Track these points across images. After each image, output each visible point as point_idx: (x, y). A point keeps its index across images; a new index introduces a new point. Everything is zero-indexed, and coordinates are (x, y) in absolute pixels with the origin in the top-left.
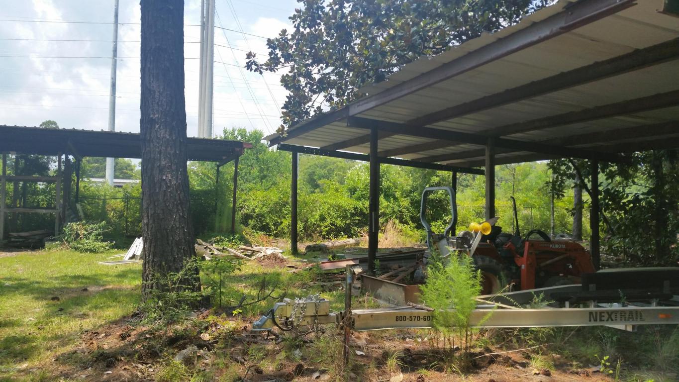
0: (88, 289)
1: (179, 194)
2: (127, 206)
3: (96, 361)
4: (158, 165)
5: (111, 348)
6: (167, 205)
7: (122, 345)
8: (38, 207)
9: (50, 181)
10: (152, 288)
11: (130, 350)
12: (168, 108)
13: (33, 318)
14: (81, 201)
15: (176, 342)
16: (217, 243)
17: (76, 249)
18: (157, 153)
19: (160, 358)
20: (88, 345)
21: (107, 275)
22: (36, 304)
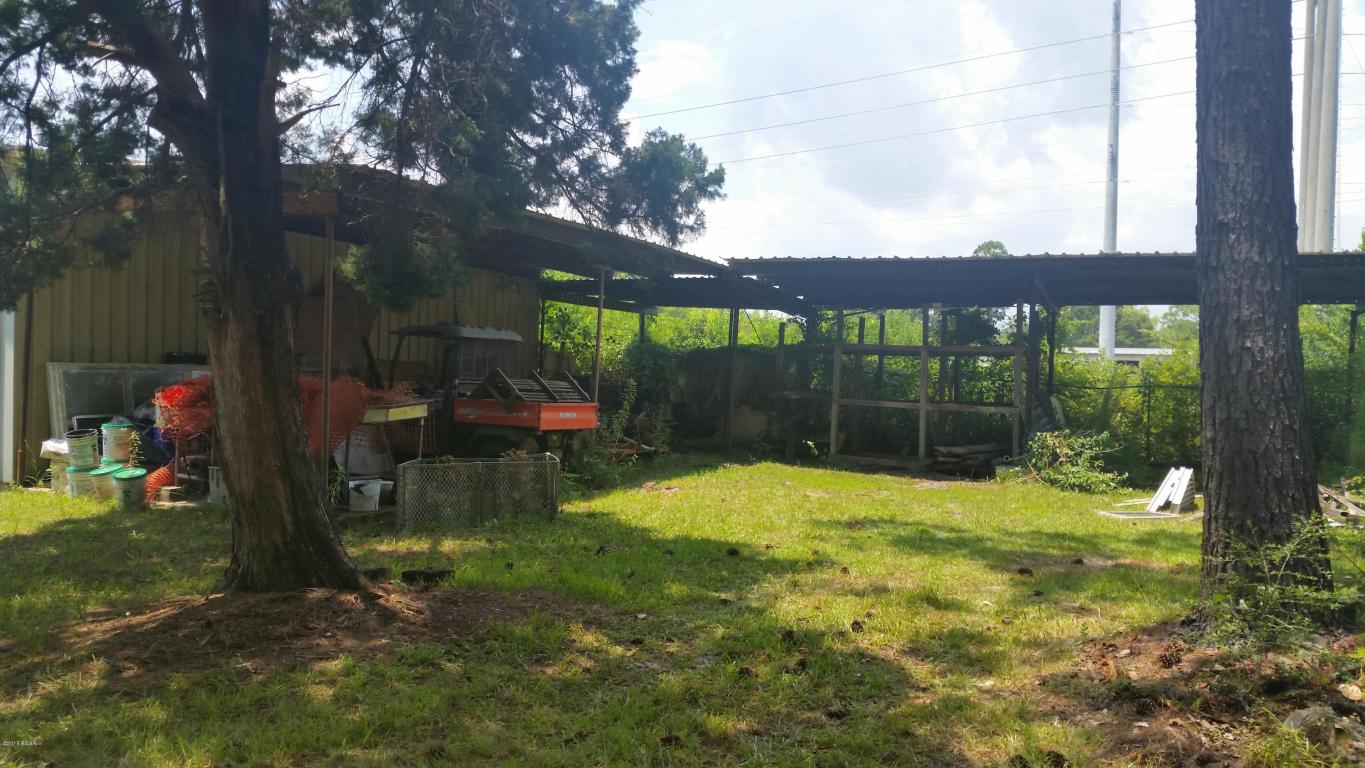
0: (1084, 560)
1: (1281, 380)
2: (1149, 402)
3: (1115, 699)
4: (1235, 318)
5: (1144, 678)
6: (1256, 401)
7: (1166, 676)
8: (980, 402)
9: (1000, 353)
10: (1224, 570)
11: (1182, 688)
12: (1256, 197)
13: (990, 601)
14: (1060, 392)
15: (1282, 689)
16: (1354, 491)
17: (1053, 482)
18: (1232, 293)
19: (1248, 715)
20: (1098, 666)
21: (1117, 538)
22: (991, 577)
